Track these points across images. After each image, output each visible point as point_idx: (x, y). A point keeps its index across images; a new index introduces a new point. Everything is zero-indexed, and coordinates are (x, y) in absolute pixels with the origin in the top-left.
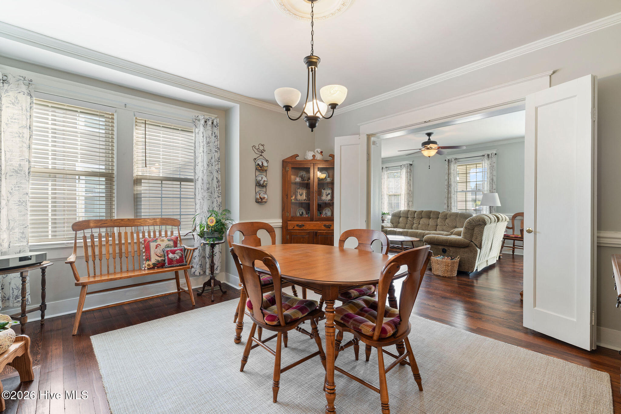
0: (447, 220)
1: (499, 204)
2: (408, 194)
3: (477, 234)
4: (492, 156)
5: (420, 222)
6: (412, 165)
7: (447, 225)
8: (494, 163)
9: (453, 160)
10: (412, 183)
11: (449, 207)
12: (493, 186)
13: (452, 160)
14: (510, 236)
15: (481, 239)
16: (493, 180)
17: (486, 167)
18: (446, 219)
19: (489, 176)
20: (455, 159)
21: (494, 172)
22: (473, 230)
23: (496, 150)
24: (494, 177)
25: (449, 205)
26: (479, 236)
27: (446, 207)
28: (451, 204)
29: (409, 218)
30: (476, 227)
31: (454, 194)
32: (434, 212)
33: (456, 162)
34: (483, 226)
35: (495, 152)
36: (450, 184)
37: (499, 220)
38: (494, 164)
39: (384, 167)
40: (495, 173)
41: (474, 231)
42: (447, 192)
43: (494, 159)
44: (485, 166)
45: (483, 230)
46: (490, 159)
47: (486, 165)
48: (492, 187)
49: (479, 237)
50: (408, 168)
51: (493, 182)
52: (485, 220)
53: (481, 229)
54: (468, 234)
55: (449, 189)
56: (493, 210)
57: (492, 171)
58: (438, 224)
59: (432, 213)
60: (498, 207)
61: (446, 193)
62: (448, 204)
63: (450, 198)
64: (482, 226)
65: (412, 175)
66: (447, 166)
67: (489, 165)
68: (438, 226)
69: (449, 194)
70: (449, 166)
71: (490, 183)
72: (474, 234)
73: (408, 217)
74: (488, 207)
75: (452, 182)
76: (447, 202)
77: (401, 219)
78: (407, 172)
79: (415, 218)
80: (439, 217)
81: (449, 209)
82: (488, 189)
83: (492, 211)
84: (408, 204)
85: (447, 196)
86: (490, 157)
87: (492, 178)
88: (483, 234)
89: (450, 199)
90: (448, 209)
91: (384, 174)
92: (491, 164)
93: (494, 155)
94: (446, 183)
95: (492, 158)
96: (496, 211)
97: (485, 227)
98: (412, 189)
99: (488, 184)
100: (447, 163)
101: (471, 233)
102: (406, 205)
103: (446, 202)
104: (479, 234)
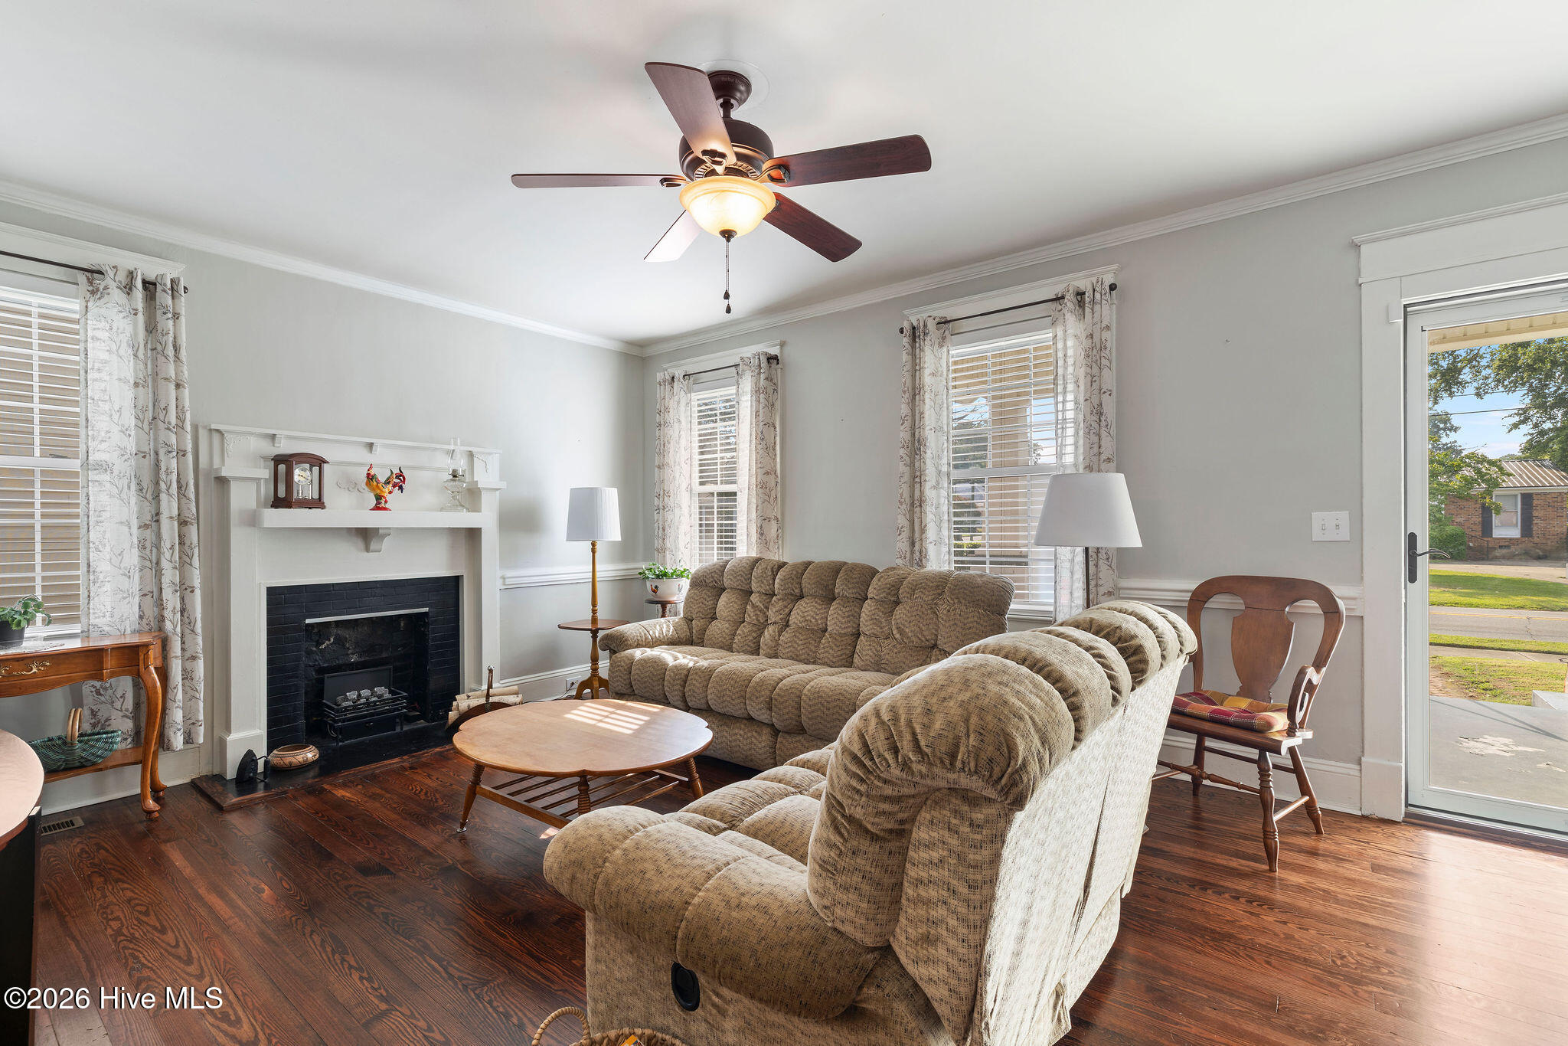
0: (900, 613)
1: (1132, 539)
2: (762, 486)
3: (932, 893)
4: (1098, 296)
5: (789, 614)
6: (775, 358)
7: (898, 636)
8: (1108, 328)
9: (931, 325)
10: (778, 439)
11: (917, 548)
12: (1102, 443)
13: (925, 326)
14: (1187, 710)
15: (974, 938)
16: (1101, 414)
17: (1070, 352)
18: (897, 603)
19: (1082, 399)
20: (937, 320)
21: (1105, 371)
22: (893, 845)
23: (1115, 267)
24: (1105, 398)
25: (917, 535)
26: (952, 922)
27: (903, 545)
28: (923, 531)
29: (754, 598)
30: (925, 815)
31: (934, 487)
32: (854, 568)
33: (944, 338)
34: (990, 811)
35: (1109, 279)
36: (919, 441)
37: (1143, 672)
38: (1106, 335)
39: (679, 373)
40: (1109, 379)
41: (903, 853)
42: (906, 478)
43: (1105, 307)
44: (1065, 347)
45: (996, 859)
46: (1088, 310)
47: (1070, 343)
48: (1096, 446)
49: (952, 932)
50: (759, 374)
51: (1103, 423)
52: (1011, 749)
53: (976, 846)
54: (846, 889)
55: (917, 464)
56: (1101, 563)
57: (1095, 370)
58: (863, 628)
59: (842, 573)
60: (1122, 552)
61: (903, 480)
62: (913, 531)
63: (922, 502)
64: (979, 816)
65: (778, 405)
66: (905, 357)
67: (1084, 341)
68: (862, 638)
69: (917, 486)
70: (913, 355)
71: (1089, 430)
72: (909, 890)
73: (752, 592)
74: (1080, 550)
75: (928, 428)
76: (907, 523)
77: (723, 599)
78: (757, 391)
79: (774, 594)
80: (869, 596)
81: (917, 556)
82: (1081, 458)
83: (1096, 566)
84: (761, 533)
85: (906, 495)
86: (1087, 300)
87: (1096, 402)
88: (992, 898)
89: (918, 509)
90: (912, 552)
91: (679, 403)
92: (1092, 335)
93: (1108, 288)
94: (904, 435)
95: (1097, 307)
96: (1114, 566)
97: (1009, 822)
98: (778, 466)
99: (1081, 433)
100: (906, 341)
101: (876, 873)
102: (754, 536)
103: (902, 521)
104: (953, 902)
